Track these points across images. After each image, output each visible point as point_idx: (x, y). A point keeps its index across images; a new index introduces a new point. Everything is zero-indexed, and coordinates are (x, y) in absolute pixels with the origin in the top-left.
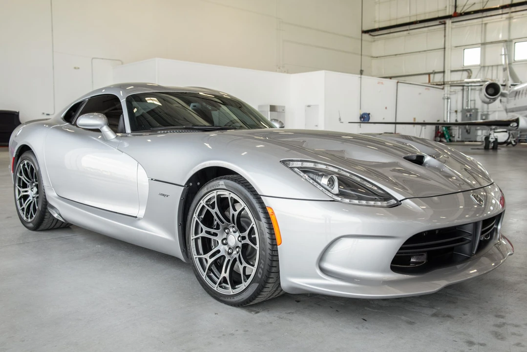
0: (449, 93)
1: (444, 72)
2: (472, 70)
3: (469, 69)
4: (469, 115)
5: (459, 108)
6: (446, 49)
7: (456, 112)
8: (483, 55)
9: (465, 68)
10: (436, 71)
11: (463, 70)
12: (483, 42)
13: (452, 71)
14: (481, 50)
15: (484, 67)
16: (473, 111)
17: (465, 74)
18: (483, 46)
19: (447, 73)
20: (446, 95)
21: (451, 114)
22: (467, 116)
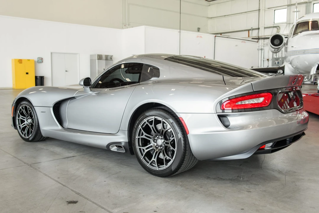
0: (263, 45)
1: (259, 29)
2: (280, 27)
3: (278, 26)
4: (277, 63)
5: (270, 58)
6: (261, 11)
7: (268, 60)
8: (289, 15)
9: (275, 26)
10: (254, 28)
11: (274, 27)
12: (289, 4)
13: (265, 28)
14: (288, 9)
15: (289, 24)
16: (280, 59)
17: (275, 29)
18: (289, 7)
19: (262, 29)
20: (260, 47)
21: (265, 62)
22: (275, 63)
